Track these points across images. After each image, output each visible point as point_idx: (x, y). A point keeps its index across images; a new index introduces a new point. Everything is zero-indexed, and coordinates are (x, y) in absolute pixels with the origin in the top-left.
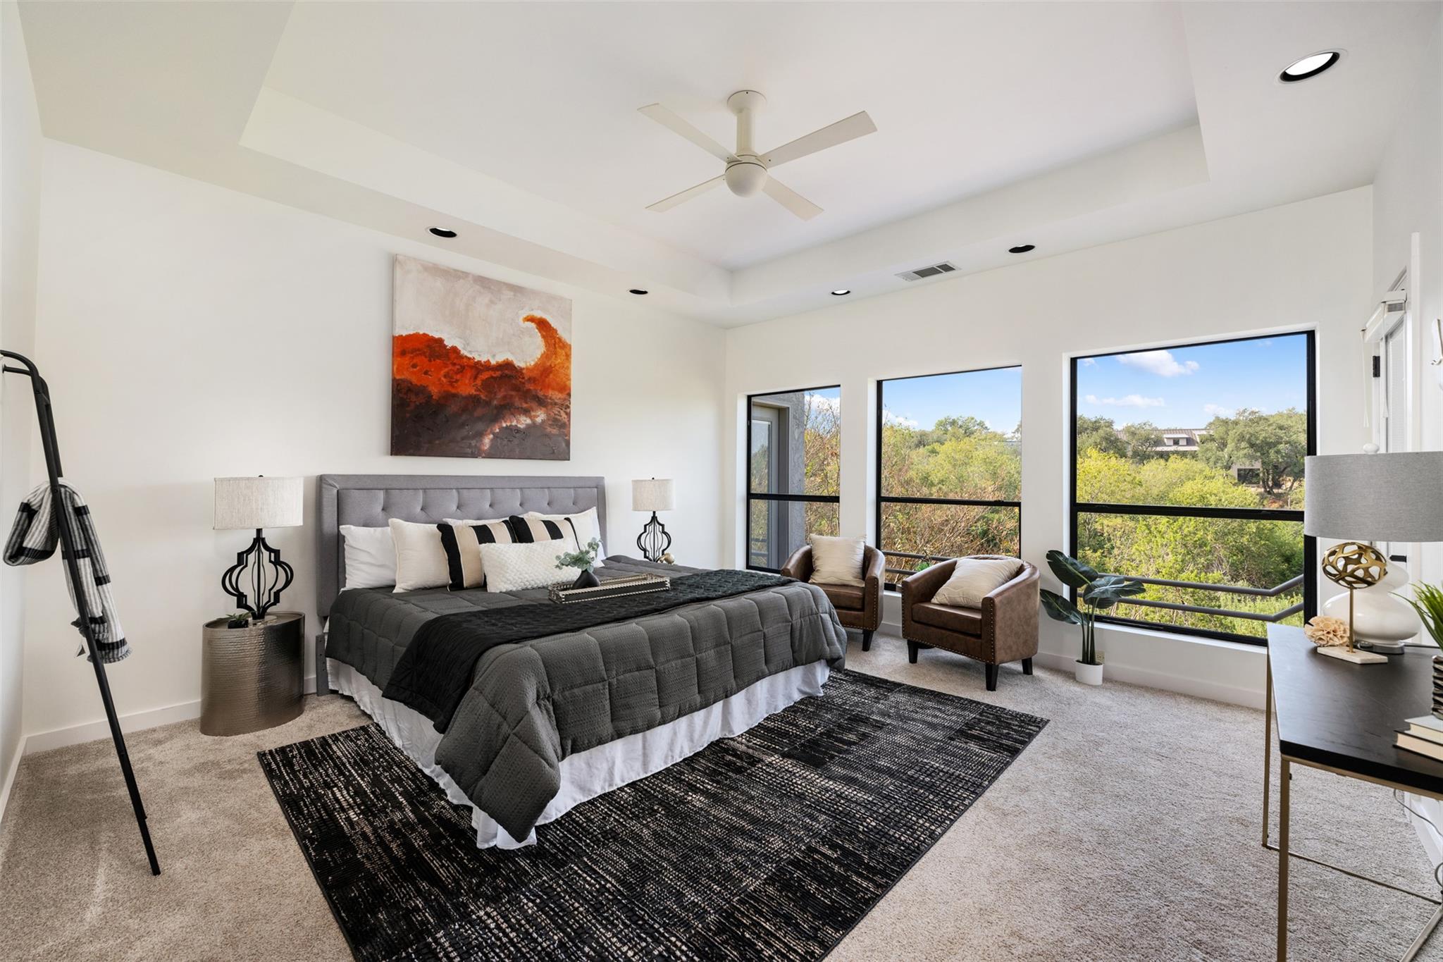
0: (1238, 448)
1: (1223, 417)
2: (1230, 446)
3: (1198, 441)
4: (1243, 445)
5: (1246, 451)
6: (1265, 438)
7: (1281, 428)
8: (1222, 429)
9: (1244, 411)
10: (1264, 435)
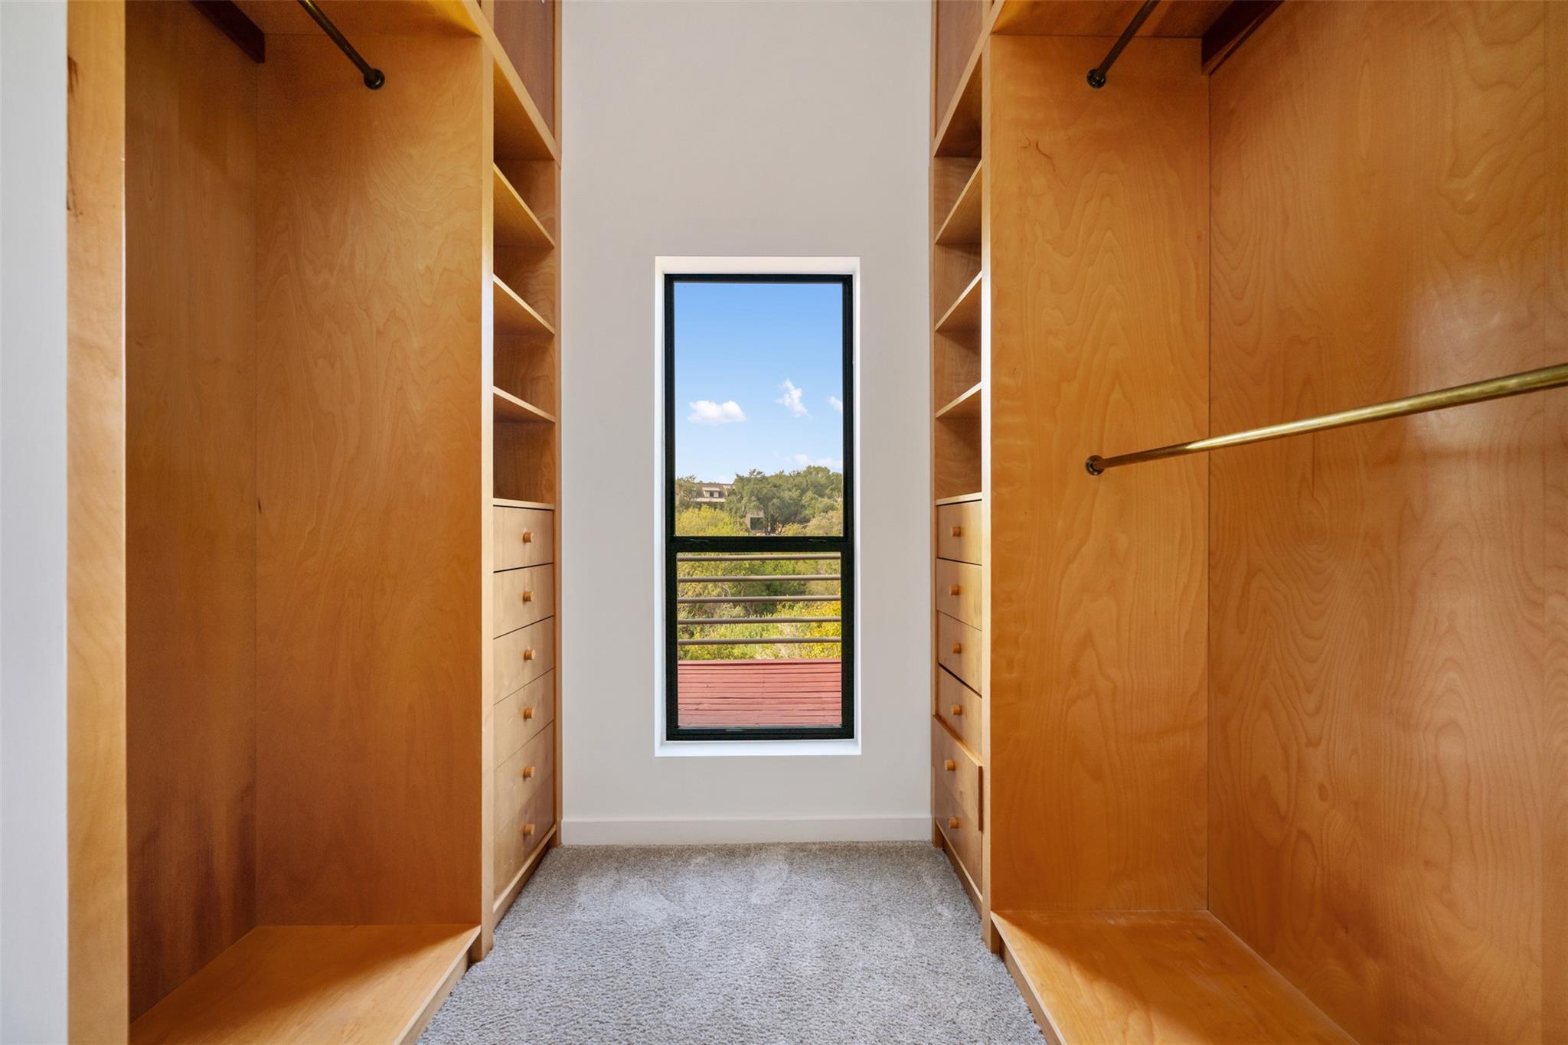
0: (750, 501)
1: (741, 475)
2: (745, 499)
3: (726, 494)
4: (753, 498)
5: (755, 503)
6: (766, 493)
7: (776, 486)
8: (740, 485)
9: (754, 471)
10: (765, 491)
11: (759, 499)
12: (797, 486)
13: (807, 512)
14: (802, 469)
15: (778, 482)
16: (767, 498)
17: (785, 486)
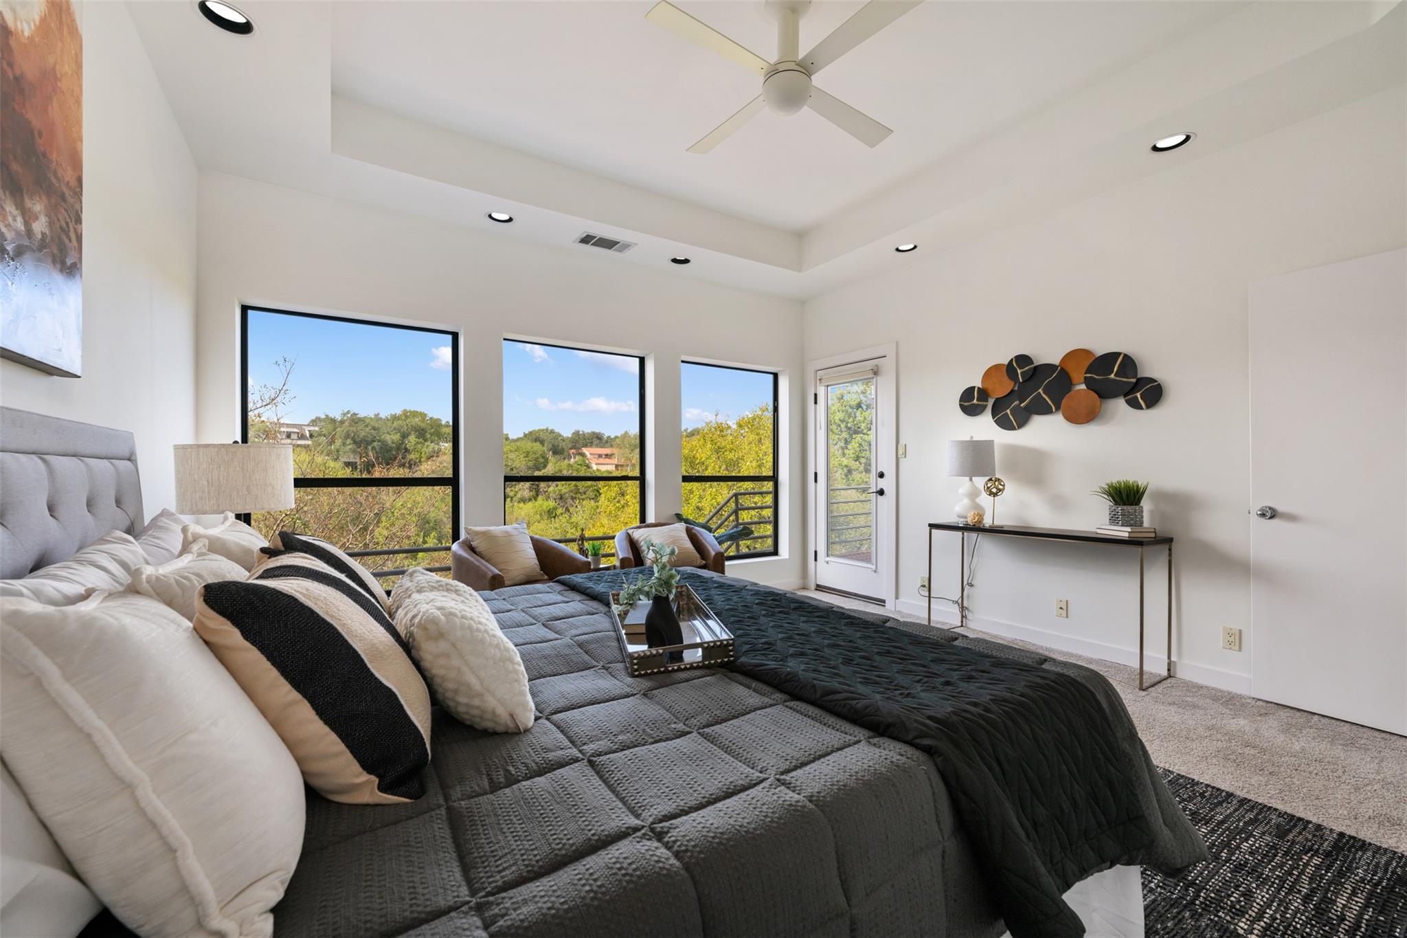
0: (344, 444)
1: (332, 415)
2: (338, 442)
3: (308, 435)
4: (349, 441)
5: (351, 446)
6: (364, 436)
7: (374, 428)
8: (330, 427)
9: (348, 412)
10: (363, 433)
11: (355, 442)
12: (398, 430)
13: (412, 456)
14: (398, 411)
15: (375, 424)
16: (366, 441)
17: (384, 429)
